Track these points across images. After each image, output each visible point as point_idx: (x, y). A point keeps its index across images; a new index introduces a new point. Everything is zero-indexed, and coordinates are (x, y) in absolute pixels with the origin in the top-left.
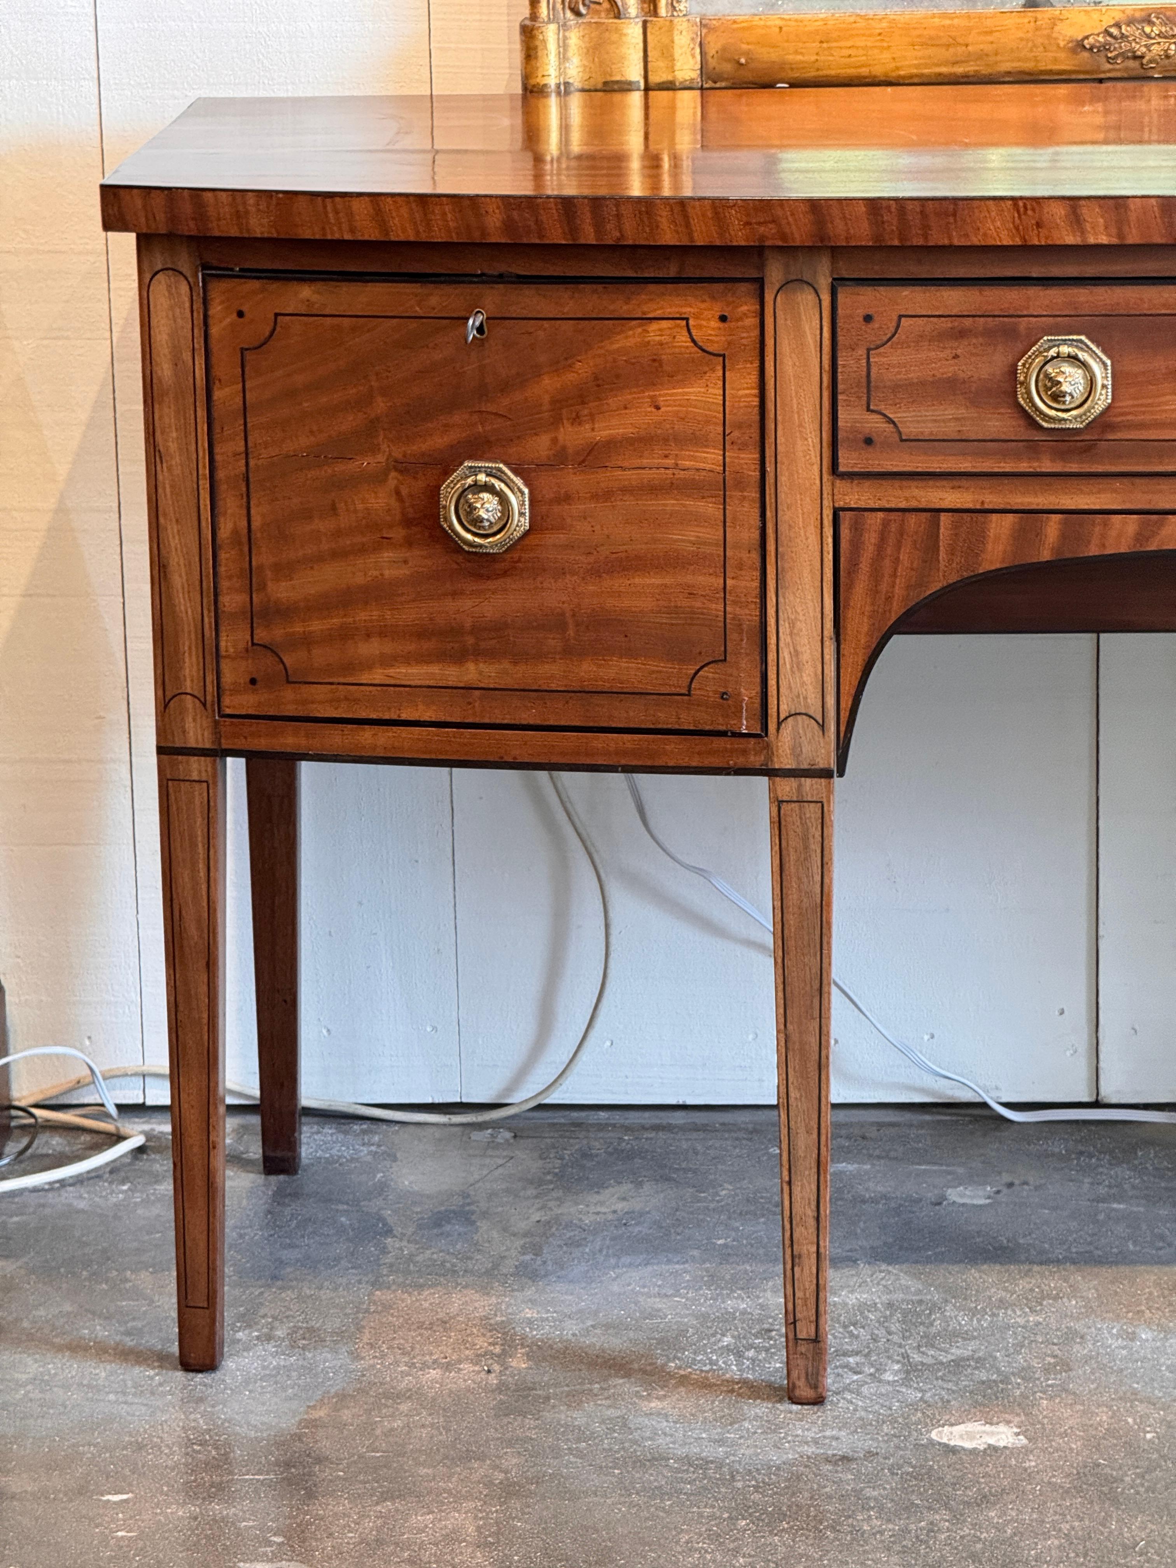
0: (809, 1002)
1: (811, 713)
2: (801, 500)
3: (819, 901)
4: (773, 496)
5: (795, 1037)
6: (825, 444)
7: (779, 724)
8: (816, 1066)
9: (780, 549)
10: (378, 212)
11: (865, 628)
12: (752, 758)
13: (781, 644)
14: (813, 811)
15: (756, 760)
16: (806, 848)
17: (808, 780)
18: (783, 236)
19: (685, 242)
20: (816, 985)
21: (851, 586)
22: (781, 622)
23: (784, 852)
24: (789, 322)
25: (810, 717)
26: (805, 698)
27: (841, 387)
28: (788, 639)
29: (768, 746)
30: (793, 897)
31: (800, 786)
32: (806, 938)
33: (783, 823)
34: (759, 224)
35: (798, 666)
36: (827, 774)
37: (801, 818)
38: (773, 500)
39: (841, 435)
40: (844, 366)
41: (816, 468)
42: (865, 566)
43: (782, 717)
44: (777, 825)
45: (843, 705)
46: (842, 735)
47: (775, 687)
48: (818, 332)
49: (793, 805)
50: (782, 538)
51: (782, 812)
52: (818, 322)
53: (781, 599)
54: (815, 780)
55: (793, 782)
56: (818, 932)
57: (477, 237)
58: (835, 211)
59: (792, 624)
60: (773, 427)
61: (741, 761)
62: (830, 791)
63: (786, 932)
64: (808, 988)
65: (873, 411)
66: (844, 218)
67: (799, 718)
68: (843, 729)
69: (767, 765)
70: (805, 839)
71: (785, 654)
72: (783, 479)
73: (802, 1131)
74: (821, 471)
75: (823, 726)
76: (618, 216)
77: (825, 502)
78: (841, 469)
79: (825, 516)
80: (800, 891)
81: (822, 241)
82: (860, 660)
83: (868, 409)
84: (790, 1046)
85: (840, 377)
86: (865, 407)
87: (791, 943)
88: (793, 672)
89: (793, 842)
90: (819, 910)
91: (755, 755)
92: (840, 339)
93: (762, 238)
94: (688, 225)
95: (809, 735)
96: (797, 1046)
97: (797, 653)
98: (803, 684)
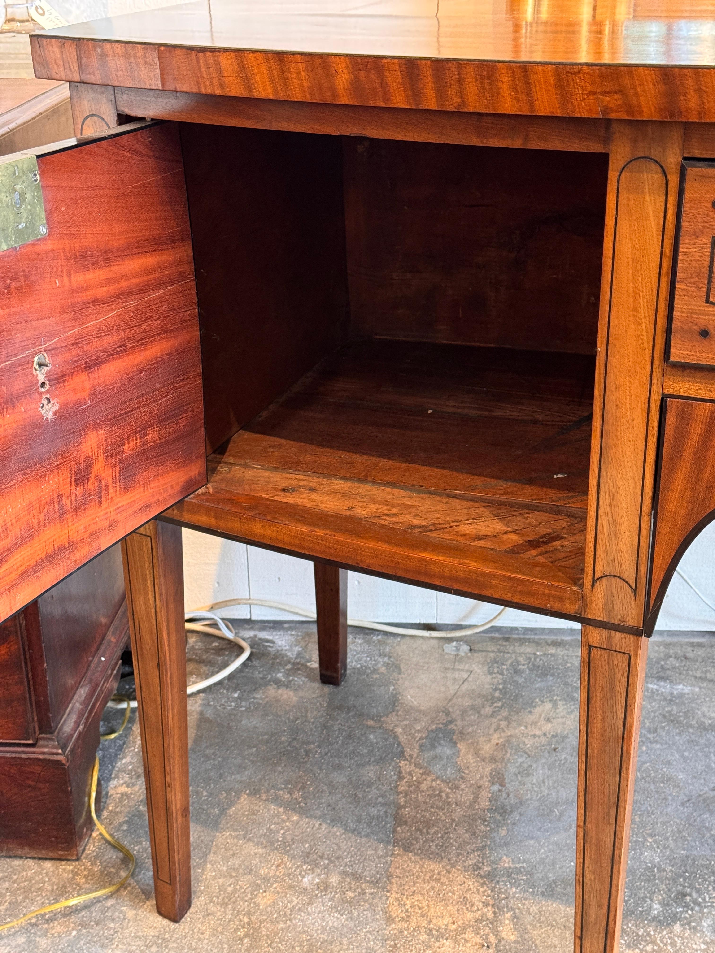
0: (606, 811)
1: (625, 577)
2: (630, 382)
3: (621, 734)
4: (602, 376)
5: (593, 833)
6: (659, 330)
7: (594, 581)
8: (610, 860)
9: (605, 427)
10: (242, 68)
11: (683, 512)
12: (567, 606)
13: (600, 513)
14: (620, 661)
15: (572, 608)
16: (612, 688)
17: (617, 633)
18: (630, 109)
19: (525, 112)
20: (614, 799)
21: (672, 471)
22: (602, 493)
23: (591, 689)
24: (631, 203)
25: (624, 580)
26: (620, 563)
27: (680, 275)
28: (608, 509)
29: (583, 598)
30: (597, 726)
31: (609, 638)
32: (607, 760)
33: (592, 664)
34: (604, 93)
35: (616, 535)
36: (637, 633)
37: (609, 663)
38: (602, 380)
39: (676, 324)
40: (685, 254)
41: (648, 353)
42: (688, 453)
43: (597, 576)
44: (586, 665)
45: (654, 576)
46: (652, 602)
47: (593, 549)
48: (662, 215)
49: (602, 651)
50: (607, 416)
51: (592, 655)
52: (663, 204)
53: (603, 473)
54: (623, 635)
55: (605, 633)
56: (618, 758)
57: (328, 98)
58: (690, 83)
59: (613, 497)
60: (607, 308)
61: (557, 606)
62: (637, 647)
63: (589, 751)
64: (606, 799)
65: (712, 303)
66: (699, 90)
67: (613, 579)
68: (653, 597)
69: (580, 614)
70: (612, 681)
71: (604, 521)
72: (612, 360)
73: (594, 903)
74: (653, 357)
75: (635, 590)
76: (460, 81)
77: (654, 388)
78: (673, 359)
79: (652, 401)
80: (604, 722)
81: (672, 115)
82: (676, 539)
83: (707, 301)
84: (587, 839)
85: (680, 265)
86: (704, 299)
87: (593, 762)
88: (610, 539)
89: (600, 681)
90: (620, 741)
91: (570, 603)
92: (684, 224)
93: (606, 110)
94: (529, 93)
95: (622, 596)
96: (594, 841)
97: (615, 523)
98: (619, 551)
